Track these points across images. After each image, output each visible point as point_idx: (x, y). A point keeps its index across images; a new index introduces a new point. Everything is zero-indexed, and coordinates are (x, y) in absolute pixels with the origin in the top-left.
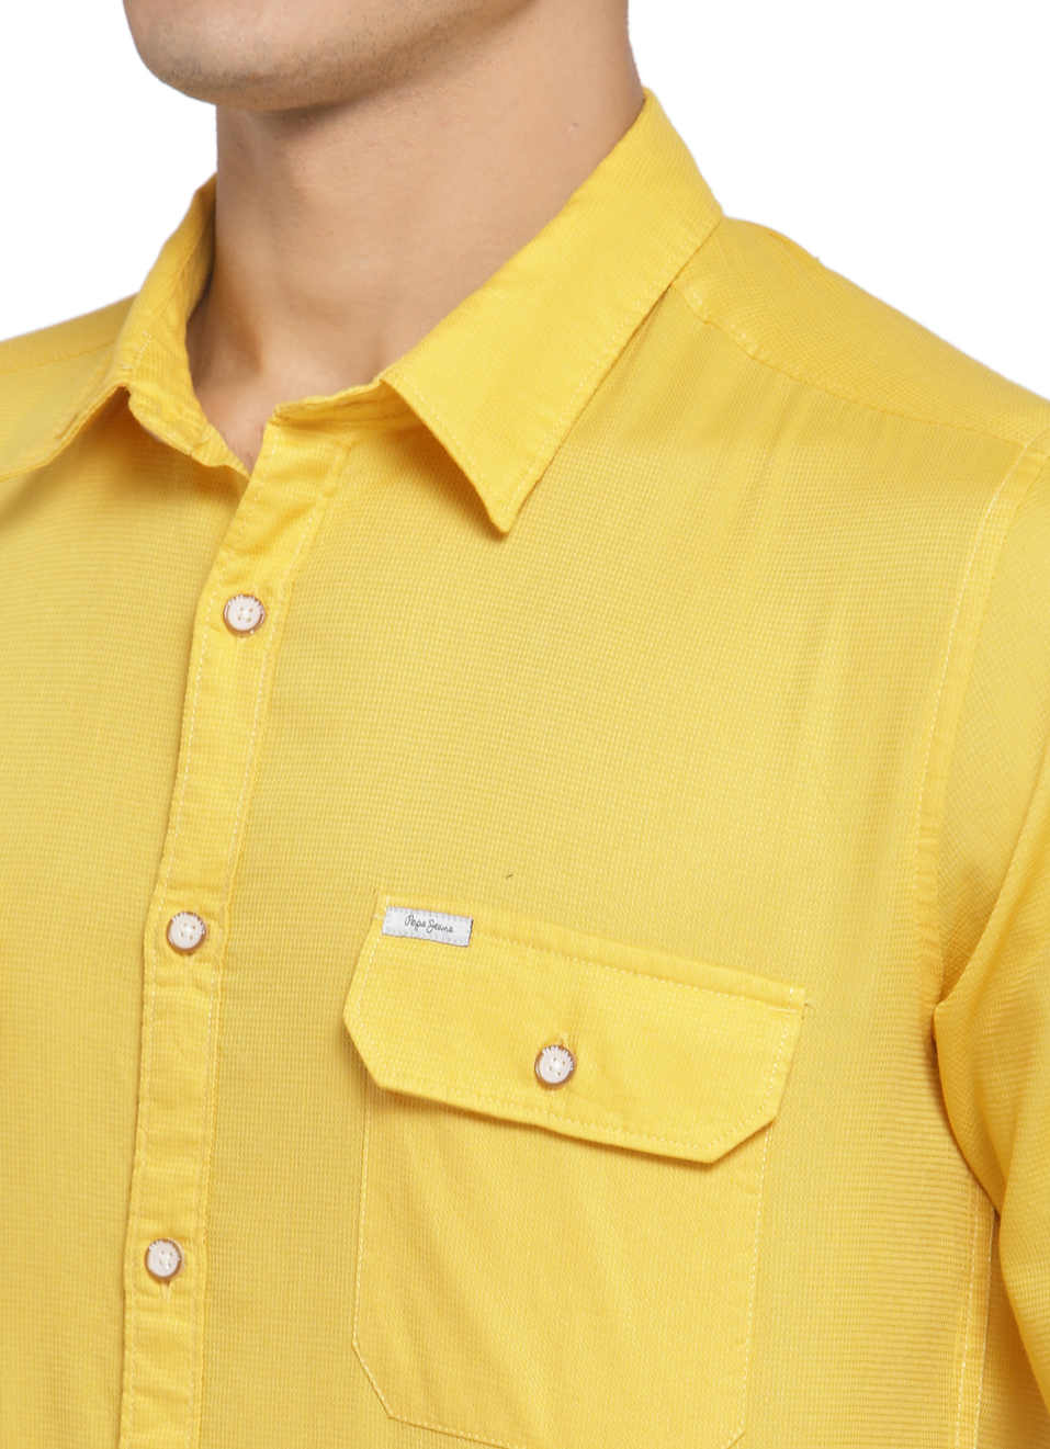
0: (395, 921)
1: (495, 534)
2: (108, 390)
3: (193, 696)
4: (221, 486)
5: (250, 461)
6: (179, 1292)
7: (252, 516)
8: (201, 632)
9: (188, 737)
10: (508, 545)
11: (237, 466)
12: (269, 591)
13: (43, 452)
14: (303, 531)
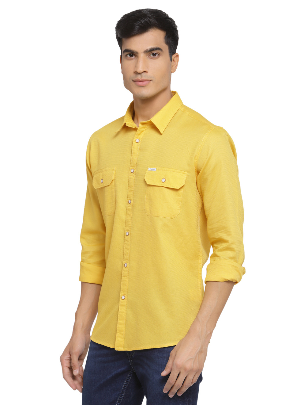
0: (149, 169)
1: (161, 134)
2: (124, 123)
3: (133, 148)
4: (135, 129)
5: (138, 127)
6: (131, 205)
7: (138, 132)
8: (133, 142)
9: (132, 152)
10: (162, 136)
11: (137, 127)
12: (140, 139)
13: (119, 130)
14: (143, 133)
